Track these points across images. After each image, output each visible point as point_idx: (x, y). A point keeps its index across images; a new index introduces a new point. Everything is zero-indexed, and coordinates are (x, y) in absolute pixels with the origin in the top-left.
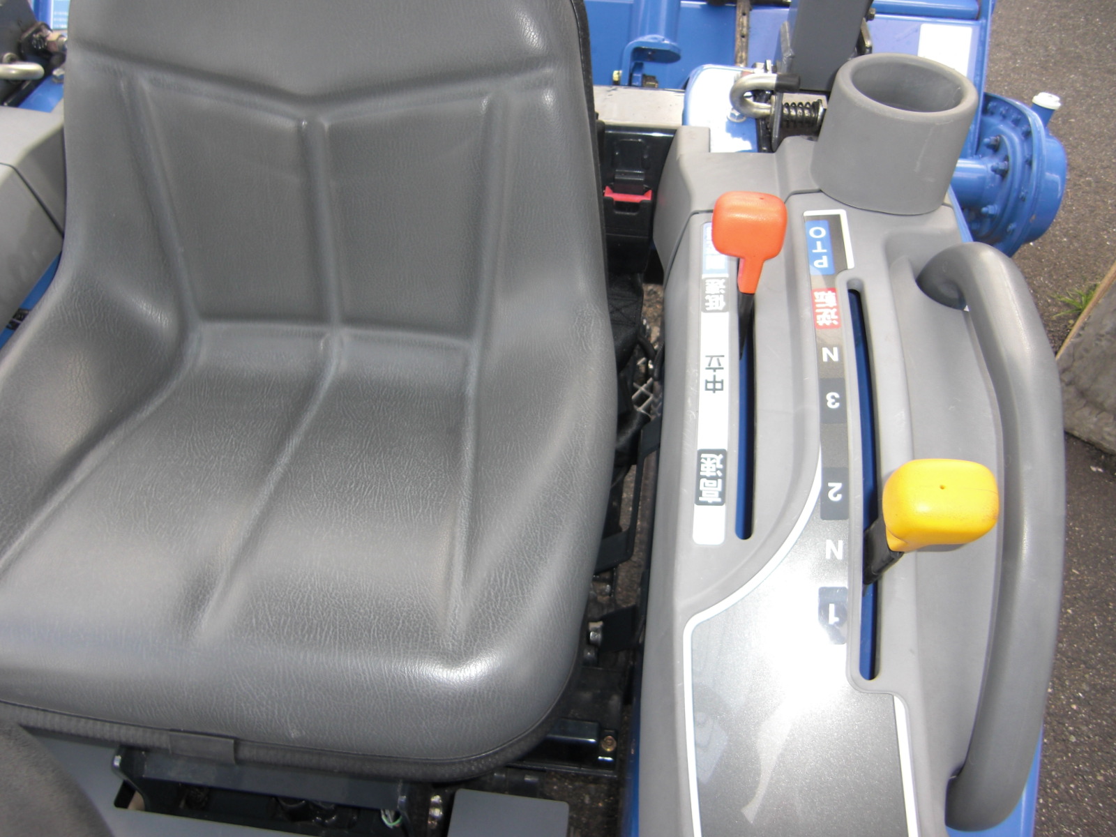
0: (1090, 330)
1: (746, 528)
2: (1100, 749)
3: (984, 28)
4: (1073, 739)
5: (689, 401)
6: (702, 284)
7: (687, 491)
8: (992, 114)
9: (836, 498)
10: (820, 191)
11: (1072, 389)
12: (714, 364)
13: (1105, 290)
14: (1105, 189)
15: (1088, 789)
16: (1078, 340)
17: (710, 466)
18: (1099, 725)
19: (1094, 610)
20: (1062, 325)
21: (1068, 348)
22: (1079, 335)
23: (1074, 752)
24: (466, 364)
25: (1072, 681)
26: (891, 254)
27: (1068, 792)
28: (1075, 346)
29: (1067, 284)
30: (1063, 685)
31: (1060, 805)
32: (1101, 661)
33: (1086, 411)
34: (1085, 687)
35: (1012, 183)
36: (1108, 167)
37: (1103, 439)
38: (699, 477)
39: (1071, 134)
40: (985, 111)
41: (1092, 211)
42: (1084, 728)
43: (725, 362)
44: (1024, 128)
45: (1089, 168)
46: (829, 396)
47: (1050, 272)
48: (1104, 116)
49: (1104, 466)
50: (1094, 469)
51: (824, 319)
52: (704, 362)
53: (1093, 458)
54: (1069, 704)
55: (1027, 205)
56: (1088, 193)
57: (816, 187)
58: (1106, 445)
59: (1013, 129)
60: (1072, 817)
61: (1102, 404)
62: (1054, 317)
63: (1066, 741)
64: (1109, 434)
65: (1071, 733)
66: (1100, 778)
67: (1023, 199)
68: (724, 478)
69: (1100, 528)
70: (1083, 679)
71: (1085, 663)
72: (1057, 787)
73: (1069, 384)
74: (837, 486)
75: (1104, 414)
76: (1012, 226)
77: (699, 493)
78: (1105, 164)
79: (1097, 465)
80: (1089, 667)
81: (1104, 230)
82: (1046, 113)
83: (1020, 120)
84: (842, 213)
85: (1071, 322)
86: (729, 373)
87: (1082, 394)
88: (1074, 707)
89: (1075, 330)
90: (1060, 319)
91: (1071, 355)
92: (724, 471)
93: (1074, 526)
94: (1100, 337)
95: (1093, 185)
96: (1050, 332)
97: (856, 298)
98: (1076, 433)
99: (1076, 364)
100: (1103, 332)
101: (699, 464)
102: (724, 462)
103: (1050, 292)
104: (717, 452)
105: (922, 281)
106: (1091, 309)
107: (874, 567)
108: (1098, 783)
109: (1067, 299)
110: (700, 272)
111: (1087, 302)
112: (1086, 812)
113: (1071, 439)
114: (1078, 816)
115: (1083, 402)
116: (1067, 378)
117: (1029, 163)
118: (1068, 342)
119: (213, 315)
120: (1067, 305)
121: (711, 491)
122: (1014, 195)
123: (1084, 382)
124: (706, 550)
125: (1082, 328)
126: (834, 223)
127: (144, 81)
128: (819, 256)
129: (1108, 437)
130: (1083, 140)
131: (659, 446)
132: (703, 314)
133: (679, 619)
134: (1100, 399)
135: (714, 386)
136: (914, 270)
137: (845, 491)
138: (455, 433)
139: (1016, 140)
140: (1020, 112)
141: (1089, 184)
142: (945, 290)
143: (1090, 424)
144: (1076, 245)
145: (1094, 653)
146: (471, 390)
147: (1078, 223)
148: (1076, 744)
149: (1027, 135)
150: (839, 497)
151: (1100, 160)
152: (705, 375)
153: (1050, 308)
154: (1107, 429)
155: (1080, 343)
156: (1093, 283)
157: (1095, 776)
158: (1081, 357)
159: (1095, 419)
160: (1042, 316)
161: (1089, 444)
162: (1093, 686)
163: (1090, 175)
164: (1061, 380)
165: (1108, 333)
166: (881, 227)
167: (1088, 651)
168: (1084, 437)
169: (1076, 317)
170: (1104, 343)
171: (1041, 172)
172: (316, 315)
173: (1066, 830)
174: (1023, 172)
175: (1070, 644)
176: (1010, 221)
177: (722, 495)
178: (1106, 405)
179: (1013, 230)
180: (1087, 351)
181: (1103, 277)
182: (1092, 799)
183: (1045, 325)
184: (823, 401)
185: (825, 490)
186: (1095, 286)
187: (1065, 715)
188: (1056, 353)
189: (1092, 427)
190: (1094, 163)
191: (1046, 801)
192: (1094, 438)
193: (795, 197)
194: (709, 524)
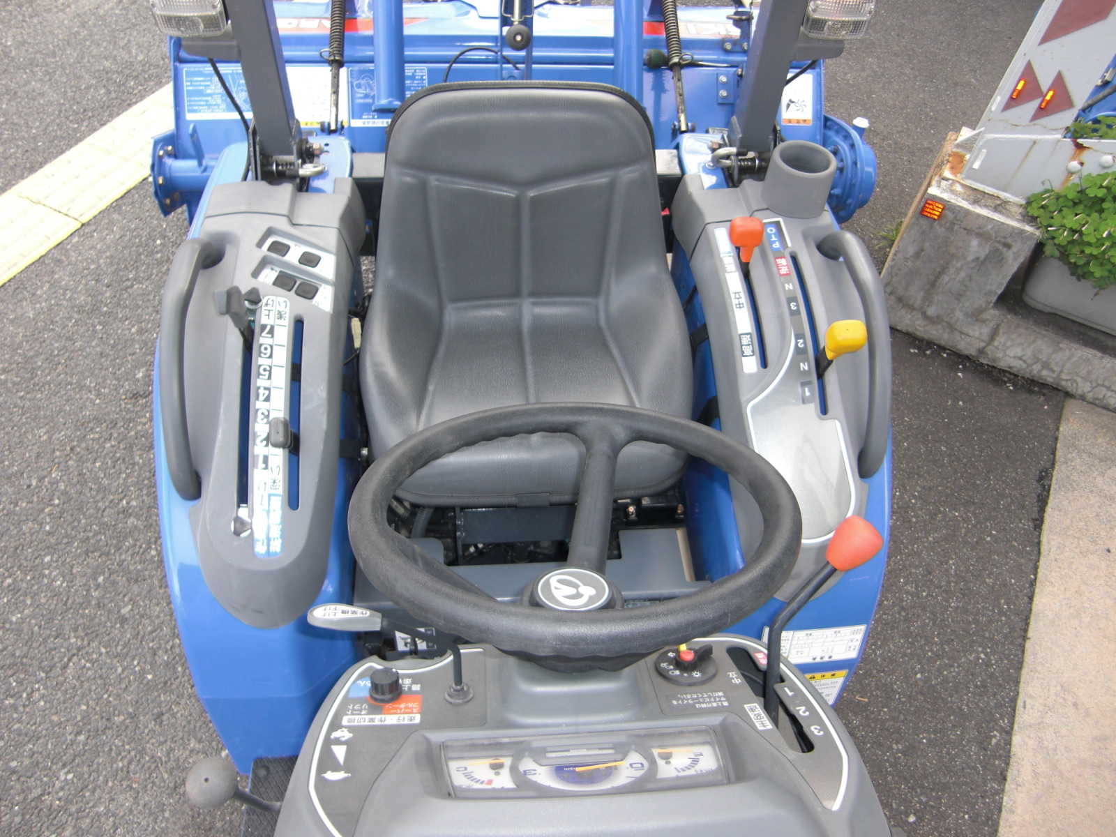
0: (900, 256)
1: (764, 363)
2: (930, 523)
3: (819, 75)
4: (914, 520)
5: (730, 314)
6: (721, 259)
7: (737, 352)
8: (830, 129)
9: (801, 346)
10: (767, 209)
11: (893, 297)
12: (737, 296)
13: (907, 227)
14: (901, 149)
15: (924, 547)
16: (893, 263)
17: (746, 340)
18: (928, 510)
19: (920, 441)
20: (882, 253)
21: (887, 269)
22: (893, 260)
23: (915, 527)
24: (597, 311)
25: (910, 487)
26: (805, 236)
27: (913, 550)
28: (892, 267)
29: (883, 223)
30: (906, 490)
31: (910, 558)
32: (926, 472)
33: (903, 312)
34: (918, 489)
35: (847, 175)
36: (902, 131)
37: (916, 329)
38: (742, 346)
39: (874, 107)
40: (825, 127)
41: (894, 167)
42: (920, 513)
43: (742, 295)
44: (850, 142)
45: (889, 133)
46: (791, 305)
47: (870, 214)
48: (894, 91)
49: (919, 349)
50: (912, 351)
51: (784, 271)
52: (733, 296)
53: (911, 344)
54: (910, 500)
55: (857, 187)
56: (890, 152)
57: (766, 207)
58: (918, 333)
59: (844, 141)
60: (917, 563)
61: (912, 305)
62: (876, 248)
63: (910, 521)
64: (919, 325)
65: (912, 517)
66: (931, 539)
67: (854, 185)
68: (752, 344)
69: (919, 389)
70: (917, 484)
71: (917, 474)
72: (907, 548)
73: (891, 294)
74: (801, 341)
75: (914, 313)
76: (849, 201)
77: (743, 352)
78: (900, 129)
79: (914, 348)
80: (920, 476)
81: (903, 180)
82: (861, 131)
83: (847, 136)
84: (780, 219)
85: (888, 250)
86: (744, 299)
87: (900, 300)
88: (913, 501)
89: (891, 255)
90: (880, 248)
91: (890, 274)
92: (752, 341)
93: (903, 389)
94: (906, 259)
95: (893, 146)
96: (875, 258)
97: (794, 259)
98: (899, 328)
99: (894, 280)
100: (908, 256)
101: (741, 340)
102: (751, 338)
103: (871, 229)
104: (747, 334)
105: (820, 247)
106: (900, 241)
107: (821, 370)
108: (930, 542)
109: (884, 233)
110: (719, 254)
111: (897, 235)
112: (924, 559)
113: (896, 333)
114: (921, 563)
115: (901, 305)
116: (888, 291)
117: (855, 163)
118: (887, 264)
119: (456, 299)
120: (884, 238)
121: (748, 350)
122: (848, 183)
123: (900, 291)
124: (751, 375)
125: (895, 255)
126: (777, 224)
127: (433, 181)
128: (774, 242)
129: (918, 328)
130: (882, 111)
131: (708, 338)
132: (727, 275)
133: (744, 405)
134: (911, 302)
135: (740, 306)
136: (815, 243)
137: (805, 343)
138: (605, 344)
139: (846, 148)
140: (847, 131)
141: (890, 145)
142: (831, 252)
143: (908, 321)
144: (886, 193)
145: (923, 468)
146: (603, 323)
147: (886, 176)
148: (916, 523)
149: (852, 146)
150: (803, 345)
151: (896, 127)
152: (735, 302)
153: (873, 241)
154: (917, 322)
155: (895, 265)
156: (899, 220)
157: (928, 539)
158: (897, 275)
159: (909, 317)
160: (868, 248)
161: (908, 334)
162: (923, 488)
163: (890, 139)
164: (885, 292)
165: (911, 256)
166: (800, 225)
167: (918, 467)
168: (904, 330)
169: (891, 246)
170: (909, 263)
171: (862, 169)
172: (516, 293)
173: (913, 571)
174: (852, 169)
175: (908, 465)
176: (848, 198)
177: (753, 351)
178: (915, 306)
179: (850, 204)
180: (900, 270)
181: (906, 215)
182: (927, 551)
183: (871, 254)
184: (790, 307)
185: (797, 343)
186: (901, 222)
187: (908, 507)
188: (880, 273)
189: (908, 322)
190: (891, 129)
191: (902, 558)
192: (910, 330)
193: (756, 213)
194: (750, 364)
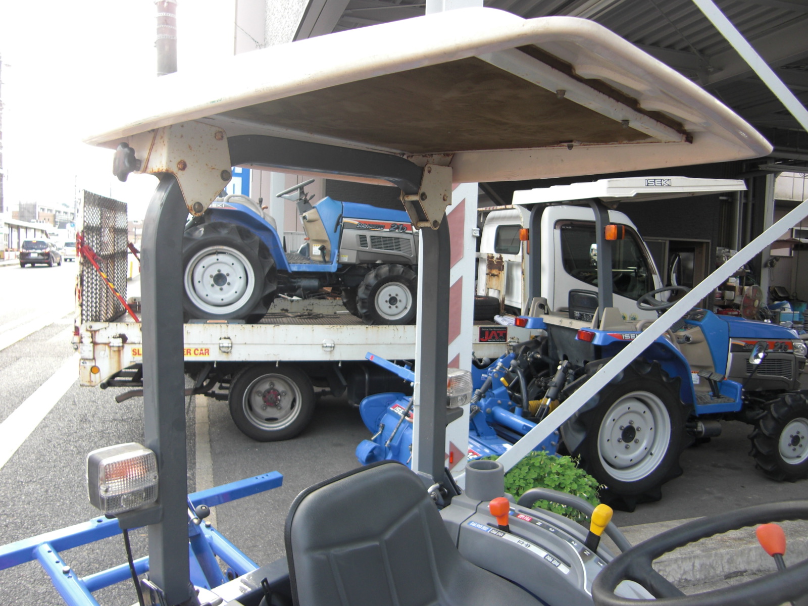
6: (491, 533)
10: (482, 502)
12: (521, 543)
17: (550, 559)
38: (551, 562)
43: (522, 540)
46: (550, 530)
51: (527, 519)
52: (519, 544)
57: (480, 501)
68: (554, 559)
74: (573, 542)
77: (555, 565)
86: (525, 542)
92: (552, 557)
101: (547, 560)
102: (550, 556)
104: (547, 555)
110: (486, 532)
121: (555, 563)
124: (569, 573)
135: (528, 546)
137: (575, 542)
152: (523, 545)
177: (558, 562)
193: (479, 506)
194: (563, 569)
